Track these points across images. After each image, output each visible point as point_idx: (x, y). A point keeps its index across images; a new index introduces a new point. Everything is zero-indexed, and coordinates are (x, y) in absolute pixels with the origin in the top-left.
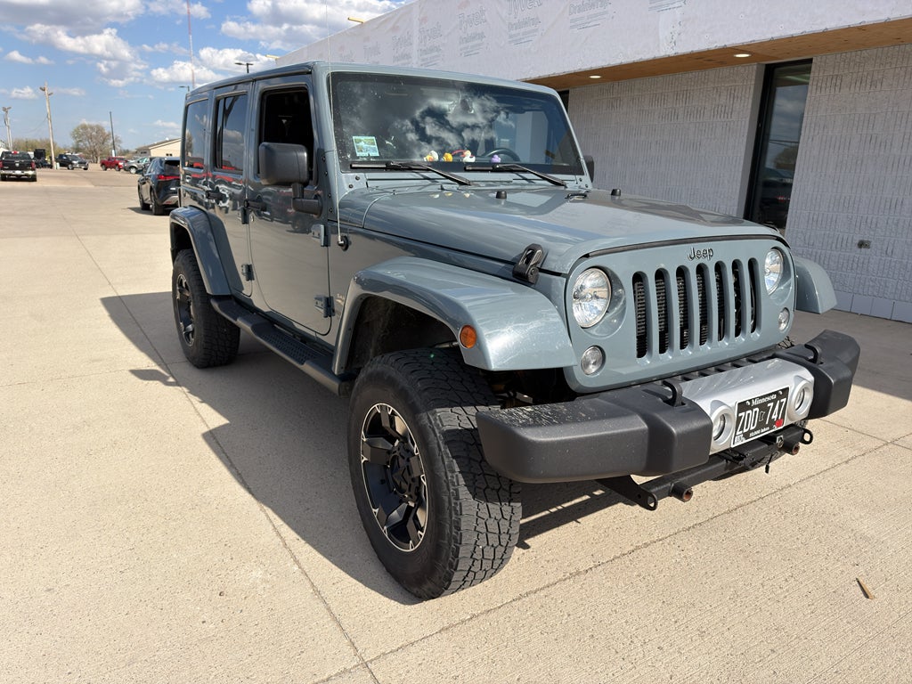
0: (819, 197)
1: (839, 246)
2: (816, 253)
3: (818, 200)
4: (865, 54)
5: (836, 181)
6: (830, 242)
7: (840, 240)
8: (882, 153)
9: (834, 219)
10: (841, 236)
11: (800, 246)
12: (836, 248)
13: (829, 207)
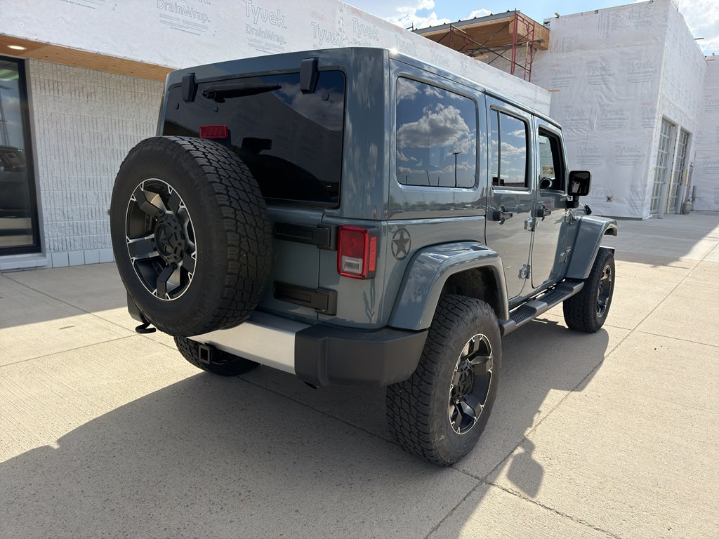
0: (67, 180)
1: (94, 215)
2: (77, 223)
3: (67, 182)
4: (76, 70)
5: (79, 166)
6: (86, 213)
7: (94, 211)
8: (108, 146)
9: (85, 195)
10: (93, 208)
11: (60, 220)
12: (92, 217)
13: (78, 187)
